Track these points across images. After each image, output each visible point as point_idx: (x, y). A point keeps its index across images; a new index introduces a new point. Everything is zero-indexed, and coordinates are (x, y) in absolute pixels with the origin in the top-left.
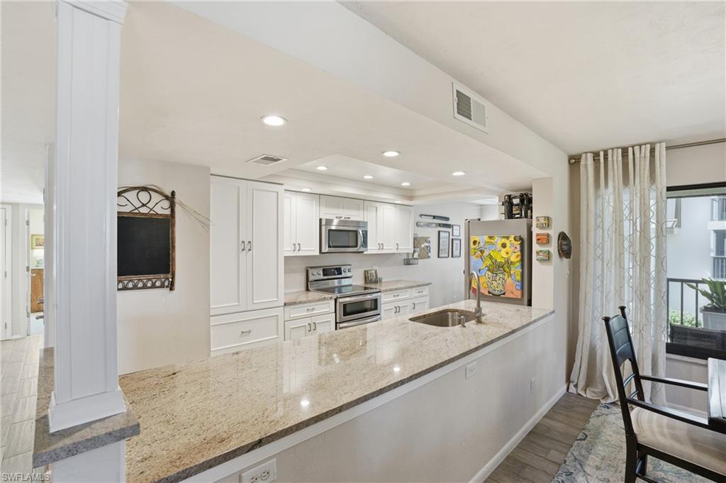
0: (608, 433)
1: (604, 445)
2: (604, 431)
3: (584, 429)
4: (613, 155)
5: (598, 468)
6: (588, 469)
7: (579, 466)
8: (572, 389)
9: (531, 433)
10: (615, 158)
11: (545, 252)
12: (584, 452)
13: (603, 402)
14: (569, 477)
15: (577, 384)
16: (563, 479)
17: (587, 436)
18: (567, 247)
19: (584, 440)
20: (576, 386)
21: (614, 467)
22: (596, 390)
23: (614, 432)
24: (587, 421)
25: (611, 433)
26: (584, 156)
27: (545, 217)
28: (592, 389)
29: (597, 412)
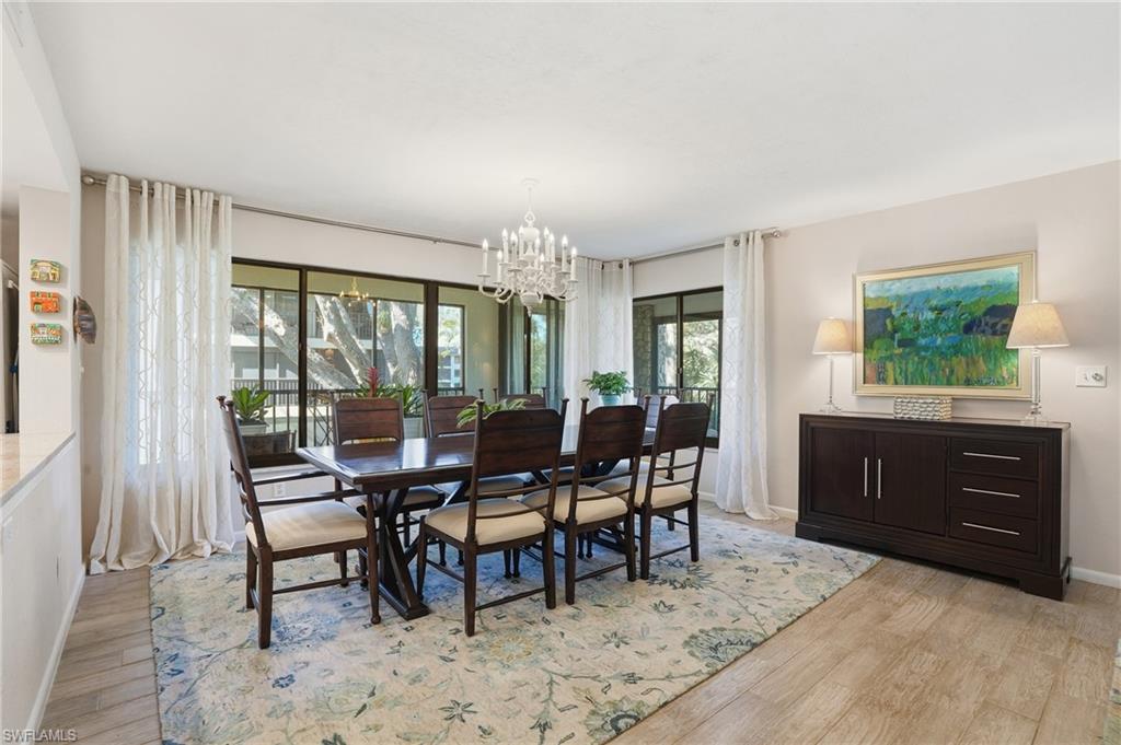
0: (187, 592)
1: (193, 606)
2: (181, 591)
3: (153, 604)
4: (163, 191)
5: (204, 630)
6: (194, 639)
7: (180, 643)
8: (97, 567)
9: (66, 653)
10: (166, 197)
11: (54, 327)
12: (173, 626)
13: (155, 564)
14: (177, 660)
15: (105, 557)
16: (171, 667)
17: (163, 609)
18: (87, 323)
19: (163, 614)
20: (104, 560)
21: (220, 619)
22: (139, 553)
23: (193, 587)
24: (150, 593)
25: (191, 590)
26: (113, 178)
27: (54, 265)
28: (133, 554)
29: (156, 578)
